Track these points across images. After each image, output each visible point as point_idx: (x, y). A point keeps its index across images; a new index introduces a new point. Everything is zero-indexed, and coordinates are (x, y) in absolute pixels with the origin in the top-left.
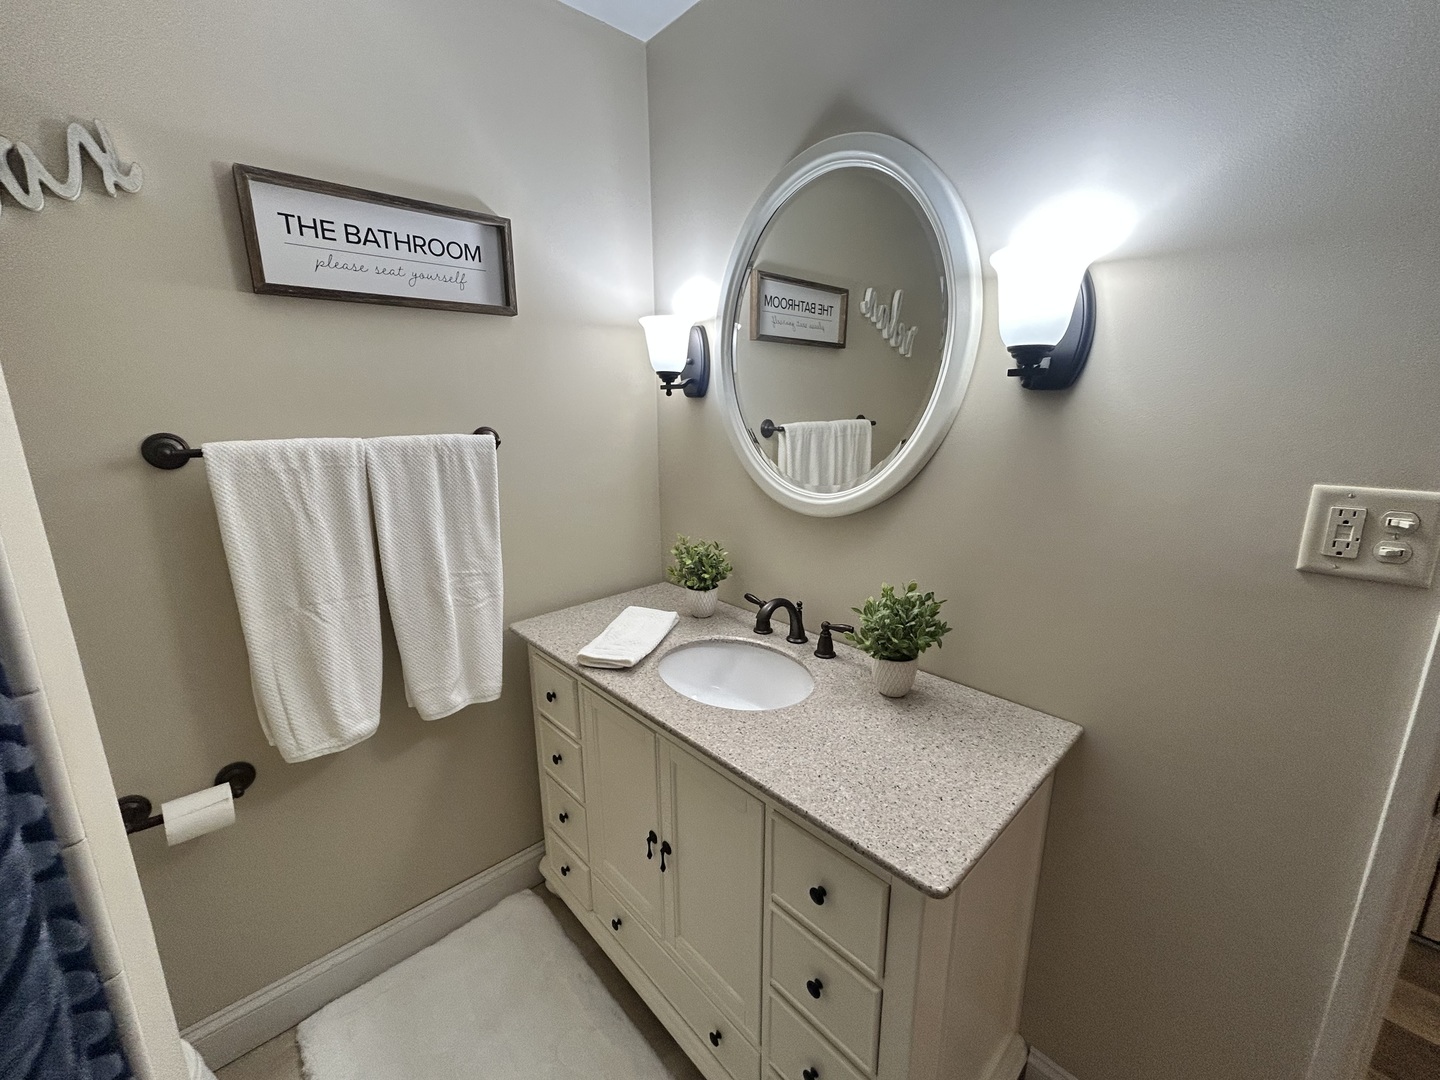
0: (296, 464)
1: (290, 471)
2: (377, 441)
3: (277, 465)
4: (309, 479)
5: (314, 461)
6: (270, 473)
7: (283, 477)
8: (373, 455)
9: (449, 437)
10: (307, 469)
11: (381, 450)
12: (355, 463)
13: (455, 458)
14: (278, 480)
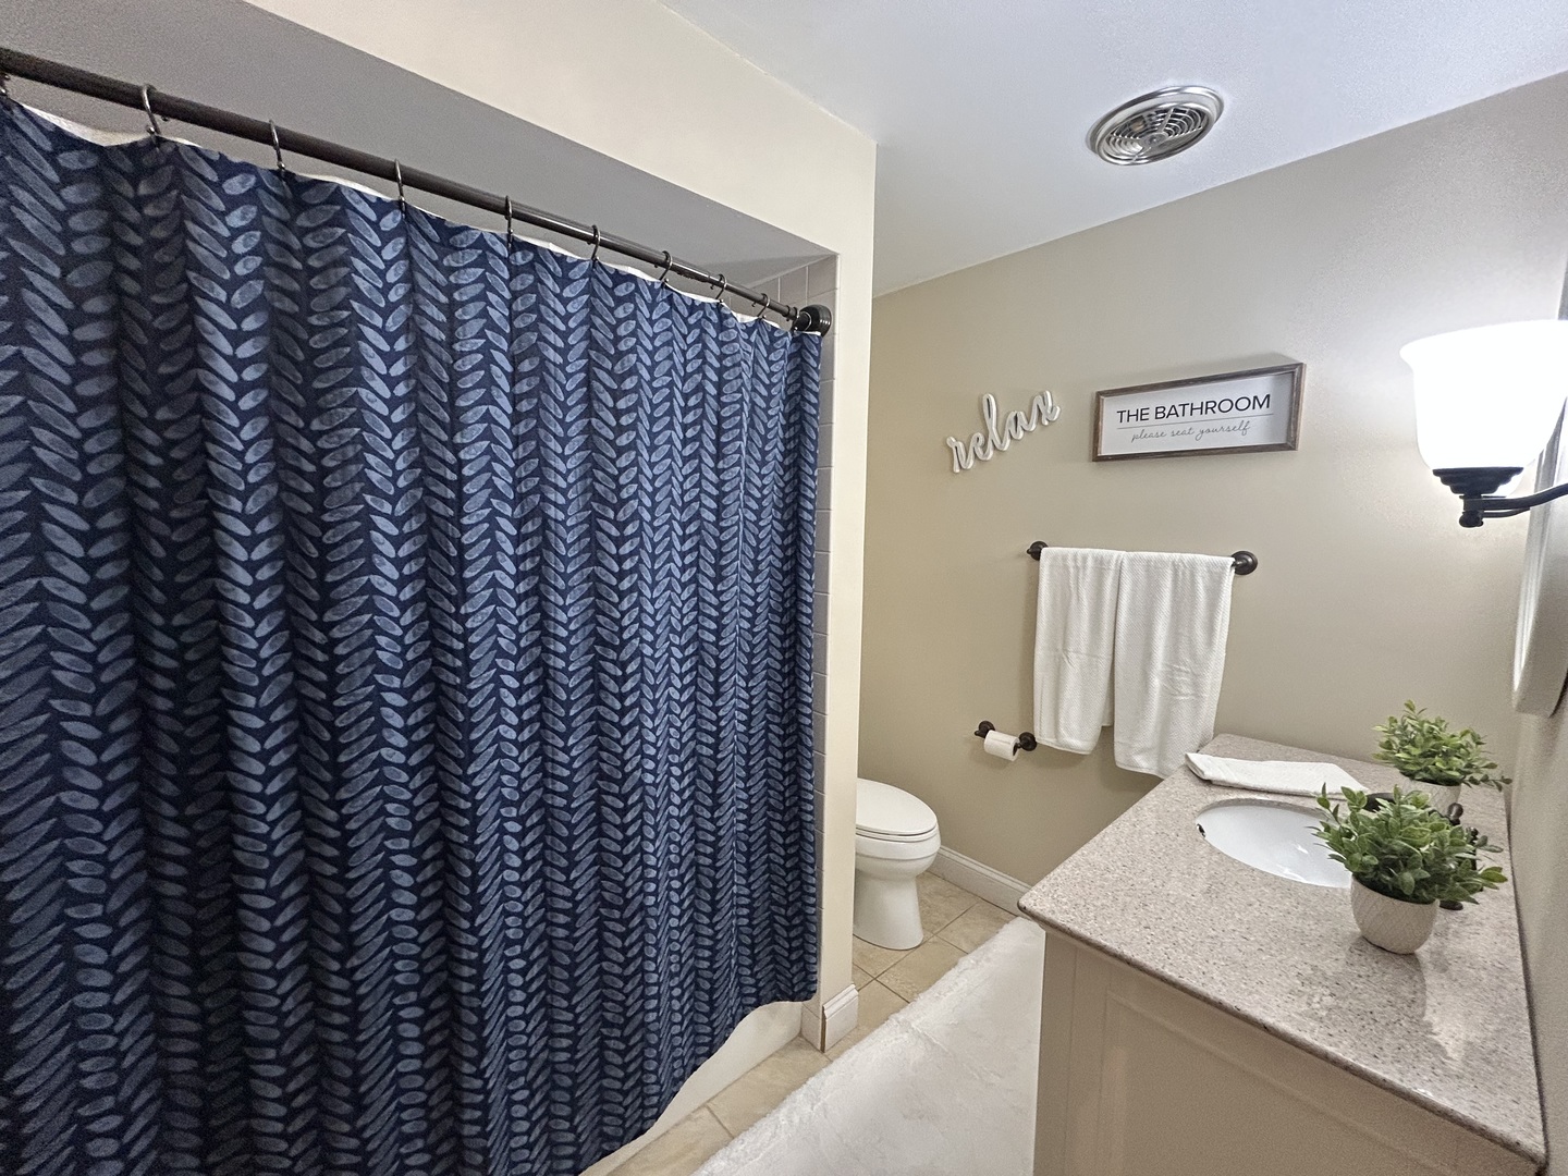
0: (1080, 564)
1: (1077, 567)
2: (1132, 554)
3: (1070, 563)
4: (1084, 574)
5: (1090, 562)
6: (1066, 567)
7: (1072, 570)
8: (1125, 561)
9: (1187, 557)
10: (1084, 568)
11: (1132, 561)
12: (1113, 567)
13: (1187, 572)
14: (1069, 572)
